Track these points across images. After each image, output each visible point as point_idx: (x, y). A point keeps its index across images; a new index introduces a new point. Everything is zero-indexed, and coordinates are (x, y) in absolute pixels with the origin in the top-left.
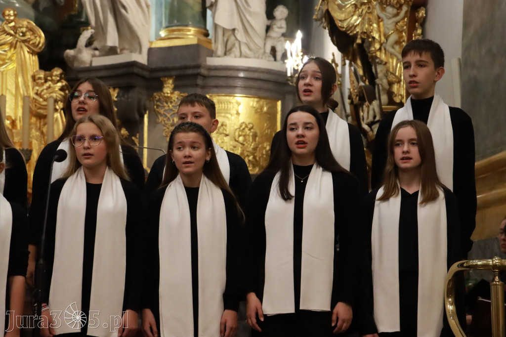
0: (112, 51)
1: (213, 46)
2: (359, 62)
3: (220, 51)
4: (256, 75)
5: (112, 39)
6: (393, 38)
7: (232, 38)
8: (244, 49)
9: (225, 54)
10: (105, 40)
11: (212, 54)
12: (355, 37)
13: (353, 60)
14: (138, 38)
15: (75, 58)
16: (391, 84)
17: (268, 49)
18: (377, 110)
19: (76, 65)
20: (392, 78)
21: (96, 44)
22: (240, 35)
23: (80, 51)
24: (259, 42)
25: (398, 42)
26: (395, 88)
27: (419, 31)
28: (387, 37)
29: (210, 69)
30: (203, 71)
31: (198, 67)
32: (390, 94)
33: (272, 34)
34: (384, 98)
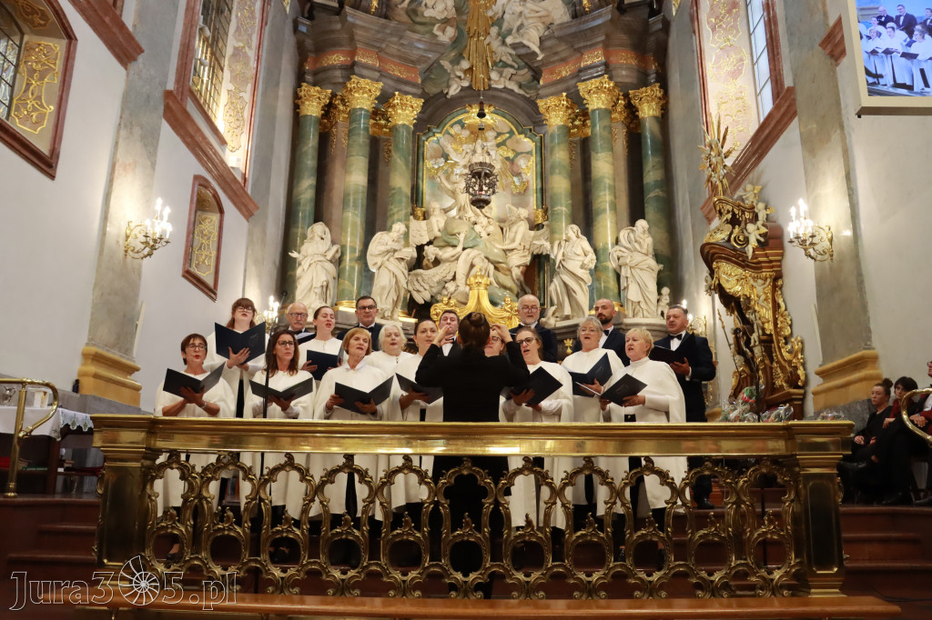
0: (567, 318)
1: (626, 313)
2: (736, 313)
3: (631, 315)
4: (654, 328)
5: (567, 311)
6: (763, 297)
7: (638, 307)
8: (645, 312)
9: (634, 316)
10: (563, 311)
11: (626, 316)
12: (739, 298)
13: (732, 312)
14: (582, 309)
15: (546, 323)
16: (763, 323)
17: (660, 313)
18: (756, 339)
19: (546, 327)
20: (763, 320)
21: (557, 314)
22: (643, 305)
23: (549, 319)
24: (654, 309)
25: (766, 300)
26: (766, 326)
27: (779, 292)
28: (759, 297)
29: (627, 325)
30: (623, 327)
31: (621, 324)
32: (763, 329)
33: (660, 303)
34: (760, 332)
